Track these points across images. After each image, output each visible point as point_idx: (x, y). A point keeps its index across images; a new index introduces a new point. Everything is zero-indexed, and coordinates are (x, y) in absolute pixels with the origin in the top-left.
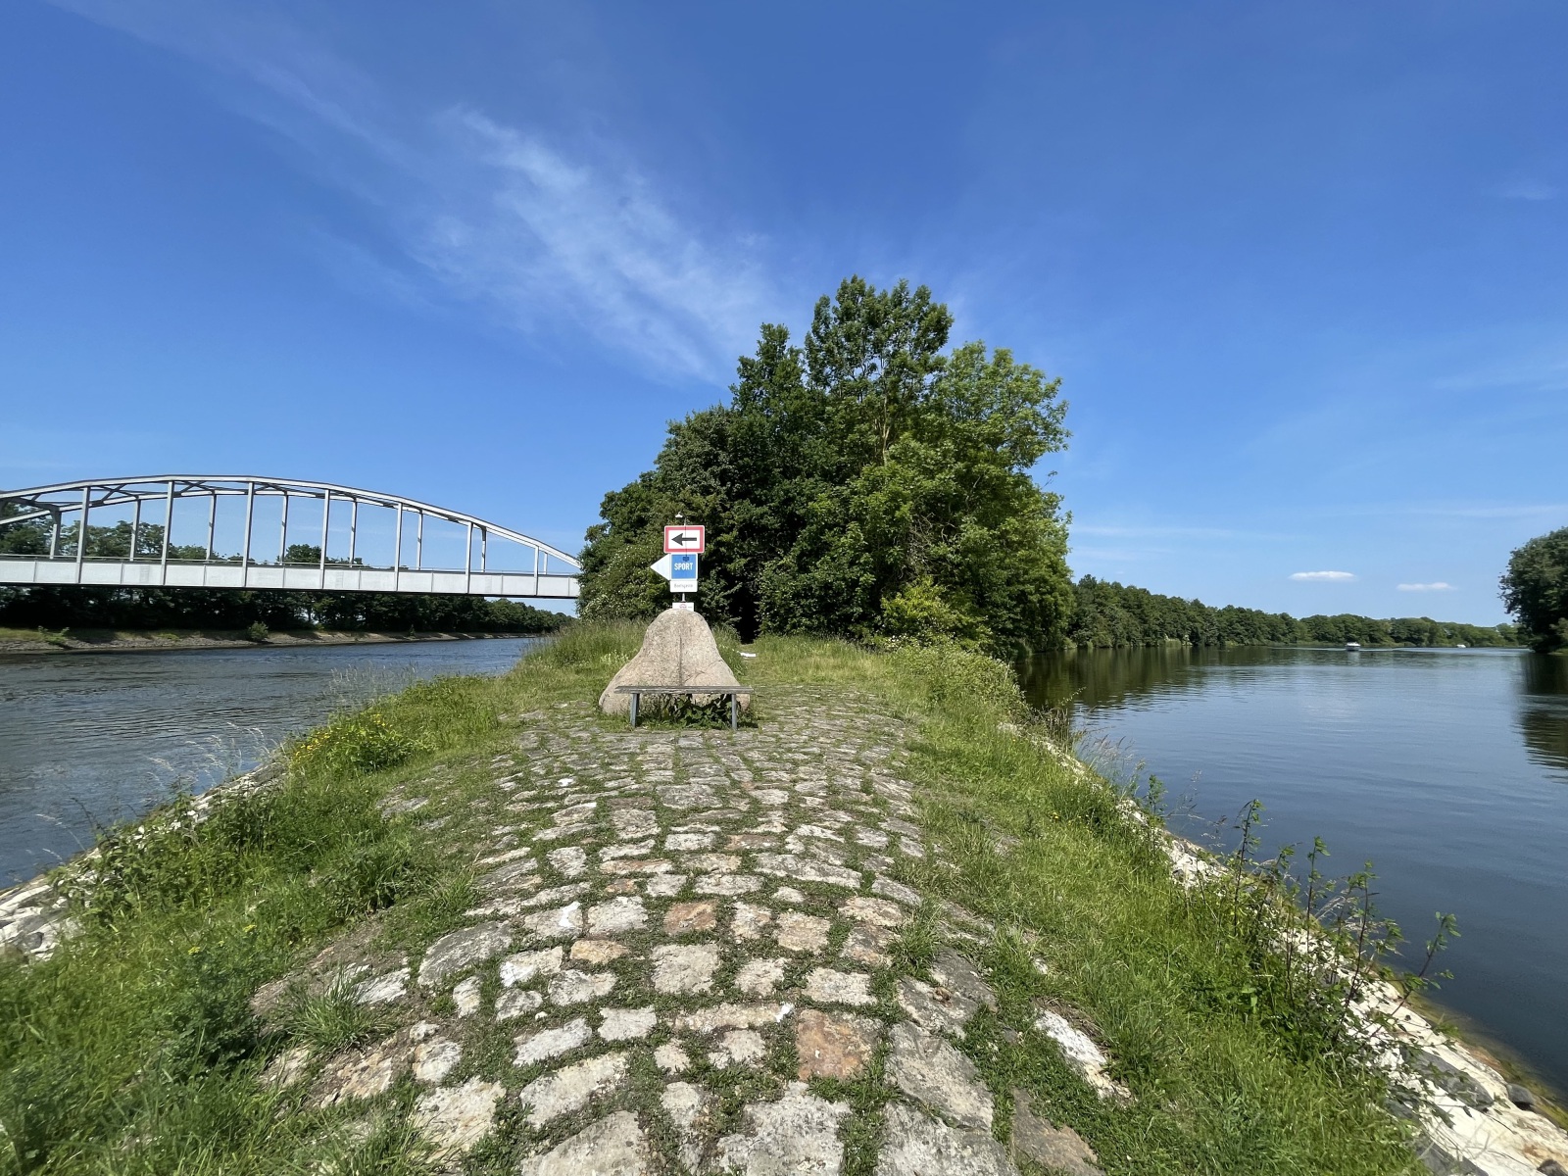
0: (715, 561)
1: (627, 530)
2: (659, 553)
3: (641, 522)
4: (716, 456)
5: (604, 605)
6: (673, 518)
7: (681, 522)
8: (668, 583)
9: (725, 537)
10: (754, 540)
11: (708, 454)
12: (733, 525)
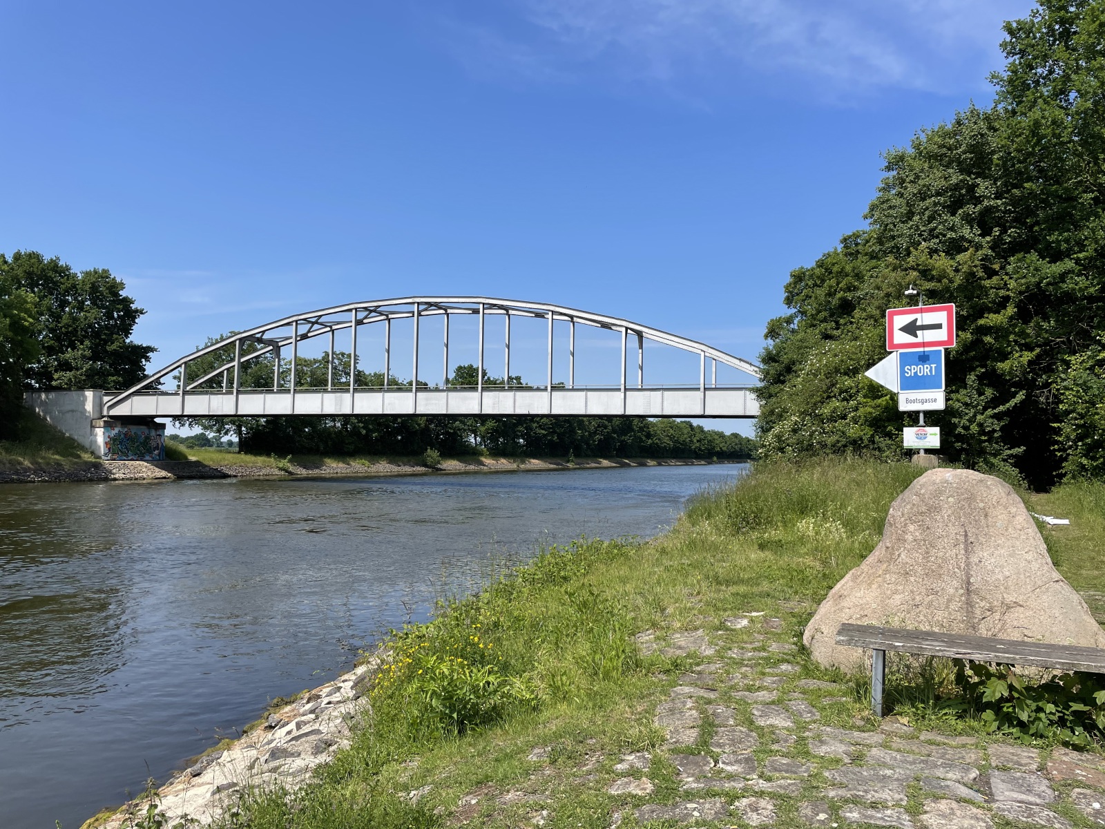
0: (974, 358)
1: (825, 320)
2: (880, 351)
3: (847, 307)
4: (972, 188)
5: (795, 431)
6: (899, 296)
7: (913, 300)
8: (894, 397)
9: (992, 319)
10: (1046, 318)
11: (956, 187)
12: (1007, 299)
